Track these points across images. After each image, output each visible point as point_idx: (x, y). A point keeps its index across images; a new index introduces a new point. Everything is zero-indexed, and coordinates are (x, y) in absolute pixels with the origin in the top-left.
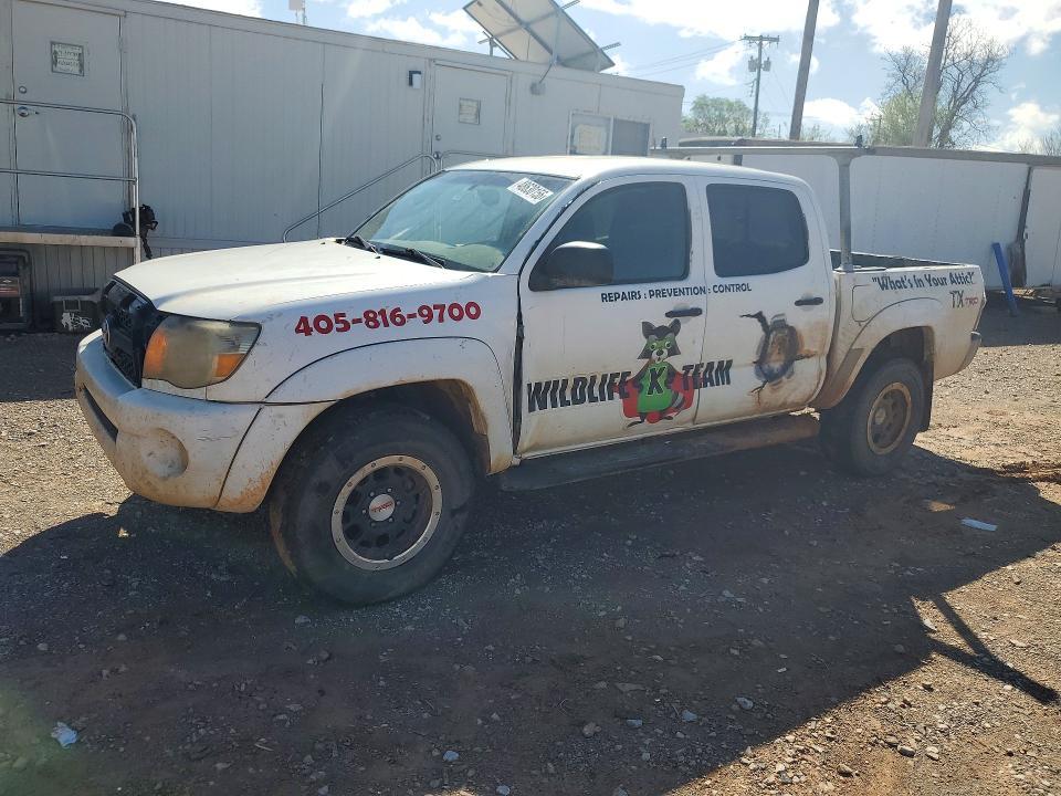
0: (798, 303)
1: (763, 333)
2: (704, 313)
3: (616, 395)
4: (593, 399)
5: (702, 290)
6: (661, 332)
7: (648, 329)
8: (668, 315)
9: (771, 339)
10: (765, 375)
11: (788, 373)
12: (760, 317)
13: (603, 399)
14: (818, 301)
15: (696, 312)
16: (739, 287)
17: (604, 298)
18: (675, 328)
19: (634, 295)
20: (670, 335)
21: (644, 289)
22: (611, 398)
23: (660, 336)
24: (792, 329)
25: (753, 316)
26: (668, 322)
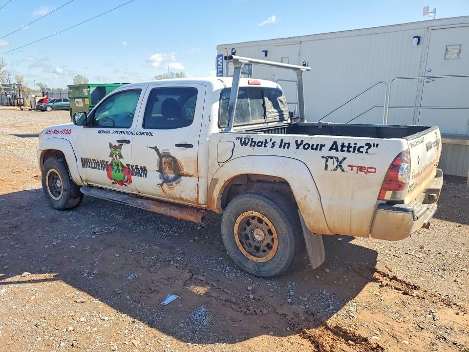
0: (177, 145)
1: (158, 157)
2: (131, 143)
3: (105, 169)
4: (99, 169)
5: (132, 133)
6: (115, 148)
7: (111, 146)
8: (118, 141)
9: (163, 161)
10: (164, 179)
11: (177, 181)
12: (156, 149)
13: (101, 170)
14: (190, 146)
15: (128, 142)
16: (147, 134)
17: (100, 132)
18: (120, 147)
19: (108, 132)
20: (118, 150)
21: (111, 130)
22: (104, 170)
23: (115, 149)
24: (173, 158)
25: (152, 148)
26: (117, 144)
